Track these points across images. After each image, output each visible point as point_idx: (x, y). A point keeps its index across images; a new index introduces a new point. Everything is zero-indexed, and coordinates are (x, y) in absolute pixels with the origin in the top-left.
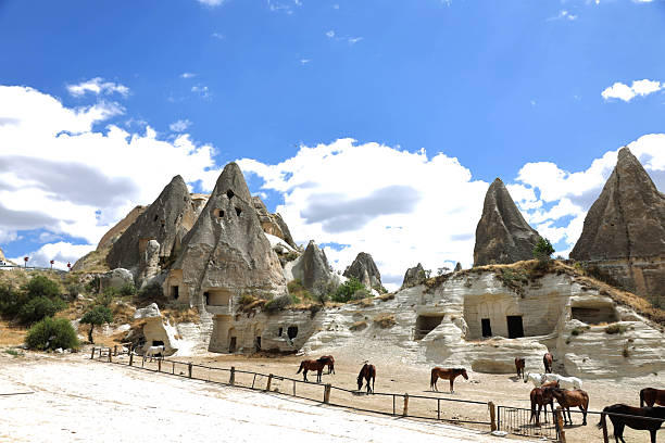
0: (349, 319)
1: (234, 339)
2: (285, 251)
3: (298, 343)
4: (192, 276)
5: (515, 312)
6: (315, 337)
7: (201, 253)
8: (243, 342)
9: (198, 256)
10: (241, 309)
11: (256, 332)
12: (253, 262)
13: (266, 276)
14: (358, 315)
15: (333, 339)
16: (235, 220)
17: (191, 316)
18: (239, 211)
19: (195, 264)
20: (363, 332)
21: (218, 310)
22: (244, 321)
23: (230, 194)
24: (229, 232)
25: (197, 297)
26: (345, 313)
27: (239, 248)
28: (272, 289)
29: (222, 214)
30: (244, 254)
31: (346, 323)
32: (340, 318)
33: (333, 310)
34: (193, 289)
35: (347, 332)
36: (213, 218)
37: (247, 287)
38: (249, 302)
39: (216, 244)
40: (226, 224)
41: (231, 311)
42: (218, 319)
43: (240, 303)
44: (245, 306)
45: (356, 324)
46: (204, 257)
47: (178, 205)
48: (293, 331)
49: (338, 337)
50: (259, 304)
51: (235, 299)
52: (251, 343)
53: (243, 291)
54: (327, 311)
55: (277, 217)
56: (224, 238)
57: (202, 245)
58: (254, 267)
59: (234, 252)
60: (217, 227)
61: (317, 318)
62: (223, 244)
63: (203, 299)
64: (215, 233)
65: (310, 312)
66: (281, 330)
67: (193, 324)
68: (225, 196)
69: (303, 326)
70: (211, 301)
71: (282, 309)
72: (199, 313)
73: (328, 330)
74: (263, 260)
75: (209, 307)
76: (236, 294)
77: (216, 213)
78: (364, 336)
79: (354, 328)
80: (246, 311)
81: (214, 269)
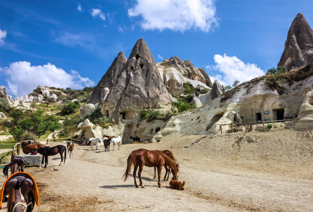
2: (201, 89)
4: (114, 104)
5: (277, 107)
7: (118, 91)
9: (117, 93)
10: (140, 121)
12: (148, 93)
13: (156, 100)
16: (139, 72)
17: (112, 125)
18: (142, 66)
19: (115, 97)
21: (128, 122)
22: (140, 127)
23: (137, 57)
24: (135, 78)
25: (116, 115)
27: (140, 87)
28: (160, 108)
29: (132, 68)
30: (143, 89)
36: (127, 71)
37: (144, 108)
39: (127, 85)
40: (134, 74)
41: (135, 122)
42: (129, 127)
46: (120, 93)
51: (137, 115)
53: (141, 110)
56: (132, 81)
57: (119, 86)
58: (149, 96)
59: (137, 89)
60: (128, 76)
62: (131, 85)
63: (120, 116)
64: (127, 79)
66: (153, 130)
67: (111, 130)
68: (134, 58)
69: (163, 127)
70: (126, 117)
72: (118, 124)
74: (154, 92)
75: (124, 120)
76: (138, 112)
77: (129, 68)
81: (126, 100)
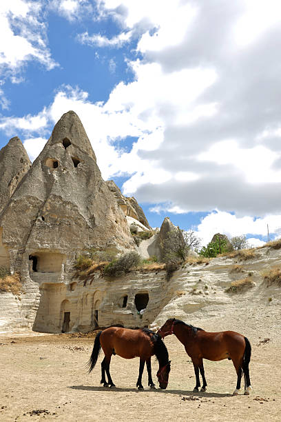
0: (224, 277)
1: (67, 315)
2: (140, 230)
3: (150, 316)
4: (14, 234)
6: (173, 304)
7: (28, 208)
8: (78, 319)
9: (24, 212)
10: (77, 276)
11: (94, 304)
12: (93, 218)
13: (109, 235)
14: (235, 271)
15: (200, 307)
16: (72, 171)
17: (9, 284)
18: (76, 162)
19: (19, 221)
20: (249, 294)
21: (47, 278)
22: (80, 290)
23: (66, 144)
24: (63, 183)
25: (19, 260)
26: (217, 270)
27: (76, 202)
29: (56, 165)
30: (81, 209)
31: (219, 284)
32: (209, 277)
33: (198, 267)
34: (15, 251)
35: (222, 296)
36: (44, 169)
37: (85, 248)
38: (86, 267)
39: (47, 197)
40: (60, 175)
41: (64, 278)
42: (48, 289)
43: (76, 268)
44: (82, 272)
45: (234, 283)
46: (31, 212)
47: (14, 167)
48: (142, 300)
49: (209, 303)
50: (99, 268)
51: (69, 264)
52: (87, 319)
53: (79, 253)
54: (190, 268)
55: (131, 201)
56: (57, 190)
57: (29, 197)
58: (94, 224)
59: (68, 207)
60: (49, 179)
61: (176, 278)
62: (55, 196)
63: (28, 264)
64: (46, 185)
65: (164, 273)
66: (126, 298)
67: (11, 295)
68: (61, 145)
69: (157, 292)
70: (40, 266)
71: (127, 272)
72: (22, 280)
73: (193, 293)
74: (105, 217)
75: (36, 274)
76: (70, 257)
77: (49, 163)
78: (251, 300)
79: (233, 290)
80: (82, 278)
81: (44, 227)
